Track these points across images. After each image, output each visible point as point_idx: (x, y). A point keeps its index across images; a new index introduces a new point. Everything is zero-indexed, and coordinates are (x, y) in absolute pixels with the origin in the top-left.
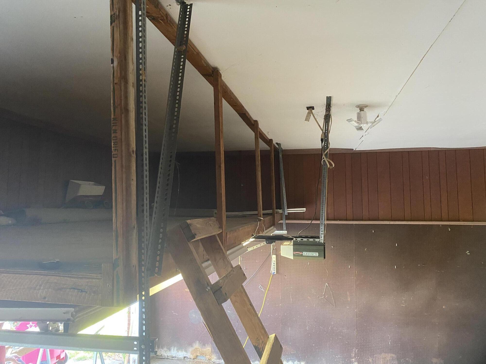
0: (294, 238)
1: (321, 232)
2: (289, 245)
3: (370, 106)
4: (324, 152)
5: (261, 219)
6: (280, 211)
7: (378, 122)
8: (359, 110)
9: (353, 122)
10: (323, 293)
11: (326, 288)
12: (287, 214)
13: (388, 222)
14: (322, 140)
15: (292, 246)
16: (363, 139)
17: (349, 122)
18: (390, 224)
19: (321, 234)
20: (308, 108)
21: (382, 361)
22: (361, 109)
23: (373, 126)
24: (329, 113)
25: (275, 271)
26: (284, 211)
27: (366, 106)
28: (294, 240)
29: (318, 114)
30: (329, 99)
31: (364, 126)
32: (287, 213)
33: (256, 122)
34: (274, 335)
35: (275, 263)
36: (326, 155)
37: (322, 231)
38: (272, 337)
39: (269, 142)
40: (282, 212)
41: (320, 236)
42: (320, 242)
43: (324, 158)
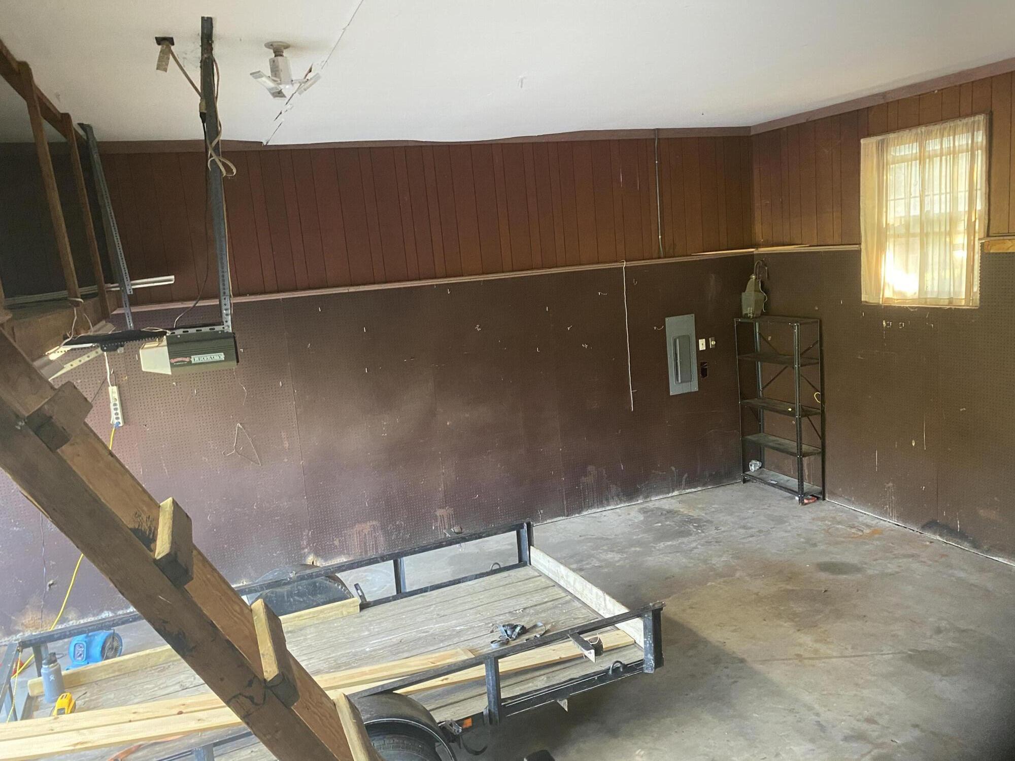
0: (168, 331)
1: (225, 312)
2: (157, 346)
3: (293, 47)
4: (211, 143)
5: (78, 301)
6: (115, 288)
7: (312, 81)
8: (274, 55)
9: (264, 79)
10: (233, 443)
11: (238, 433)
12: (132, 293)
13: (346, 288)
14: (202, 115)
15: (166, 348)
16: (281, 119)
17: (256, 78)
18: (348, 293)
19: (224, 316)
20: (160, 41)
21: (357, 537)
22: (278, 53)
23: (305, 90)
24: (209, 55)
25: (120, 420)
26: (122, 284)
27: (287, 47)
28: (167, 334)
29: (185, 56)
30: (207, 24)
31: (287, 89)
32: (132, 290)
33: (24, 66)
34: (170, 500)
35: (118, 402)
36: (216, 149)
37: (226, 310)
38: (167, 503)
39: (62, 121)
40: (118, 289)
41: (224, 320)
42: (225, 331)
43: (211, 156)
